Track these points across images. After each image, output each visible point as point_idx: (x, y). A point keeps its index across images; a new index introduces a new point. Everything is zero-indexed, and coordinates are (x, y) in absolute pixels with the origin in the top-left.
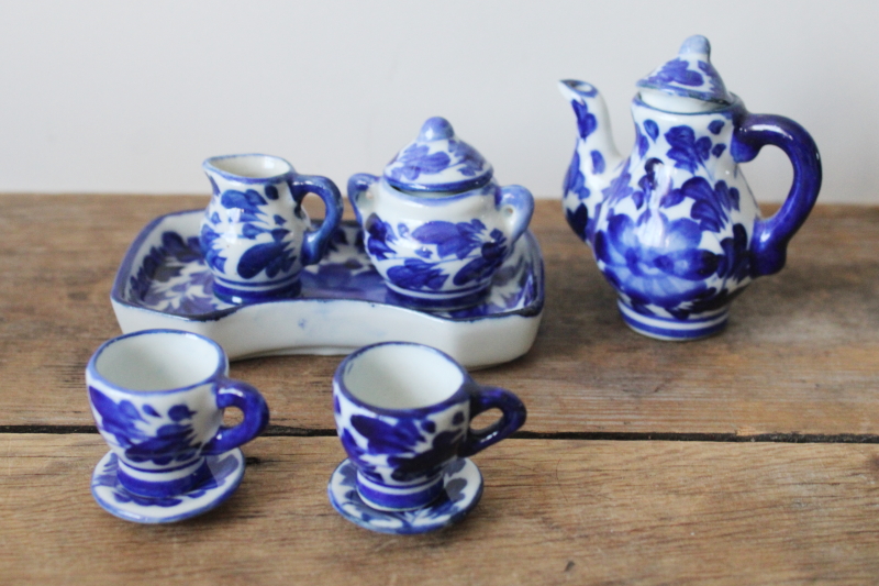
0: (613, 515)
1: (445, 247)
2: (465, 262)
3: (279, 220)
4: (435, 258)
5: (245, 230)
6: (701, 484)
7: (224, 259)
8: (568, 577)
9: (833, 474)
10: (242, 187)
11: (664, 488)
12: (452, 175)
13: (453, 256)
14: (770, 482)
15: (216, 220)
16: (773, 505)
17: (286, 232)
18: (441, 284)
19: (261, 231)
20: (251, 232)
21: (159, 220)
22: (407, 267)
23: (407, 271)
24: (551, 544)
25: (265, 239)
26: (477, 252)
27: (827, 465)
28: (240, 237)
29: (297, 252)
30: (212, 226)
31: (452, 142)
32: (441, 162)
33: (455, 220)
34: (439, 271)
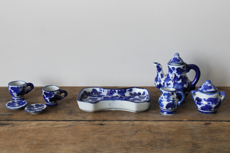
0: (162, 131)
1: (213, 102)
2: (216, 105)
3: (173, 98)
4: (211, 104)
5: (167, 100)
6: (176, 127)
7: (163, 105)
8: (154, 139)
9: (198, 125)
10: (167, 92)
11: (170, 127)
12: (212, 90)
13: (214, 104)
14: (188, 126)
15: (162, 98)
16: (188, 129)
17: (175, 101)
18: (211, 109)
19: (170, 100)
22: (205, 106)
23: (205, 107)
24: (151, 135)
25: (171, 102)
26: (218, 103)
27: (198, 124)
28: (167, 101)
29: (176, 105)
30: (161, 99)
31: (211, 84)
32: (210, 87)
33: (214, 98)
34: (212, 107)
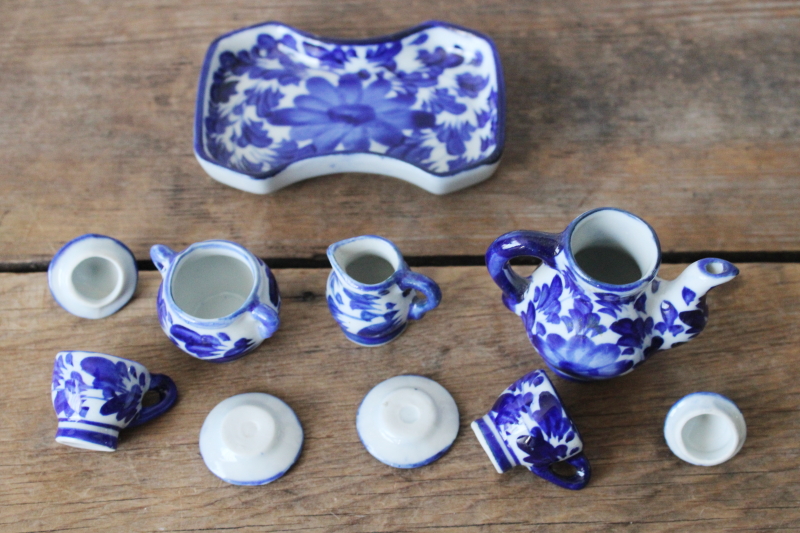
3: (390, 305)
5: (363, 315)
17: (395, 312)
19: (375, 316)
20: (368, 317)
21: (215, 44)
24: (503, 371)
25: (378, 321)
